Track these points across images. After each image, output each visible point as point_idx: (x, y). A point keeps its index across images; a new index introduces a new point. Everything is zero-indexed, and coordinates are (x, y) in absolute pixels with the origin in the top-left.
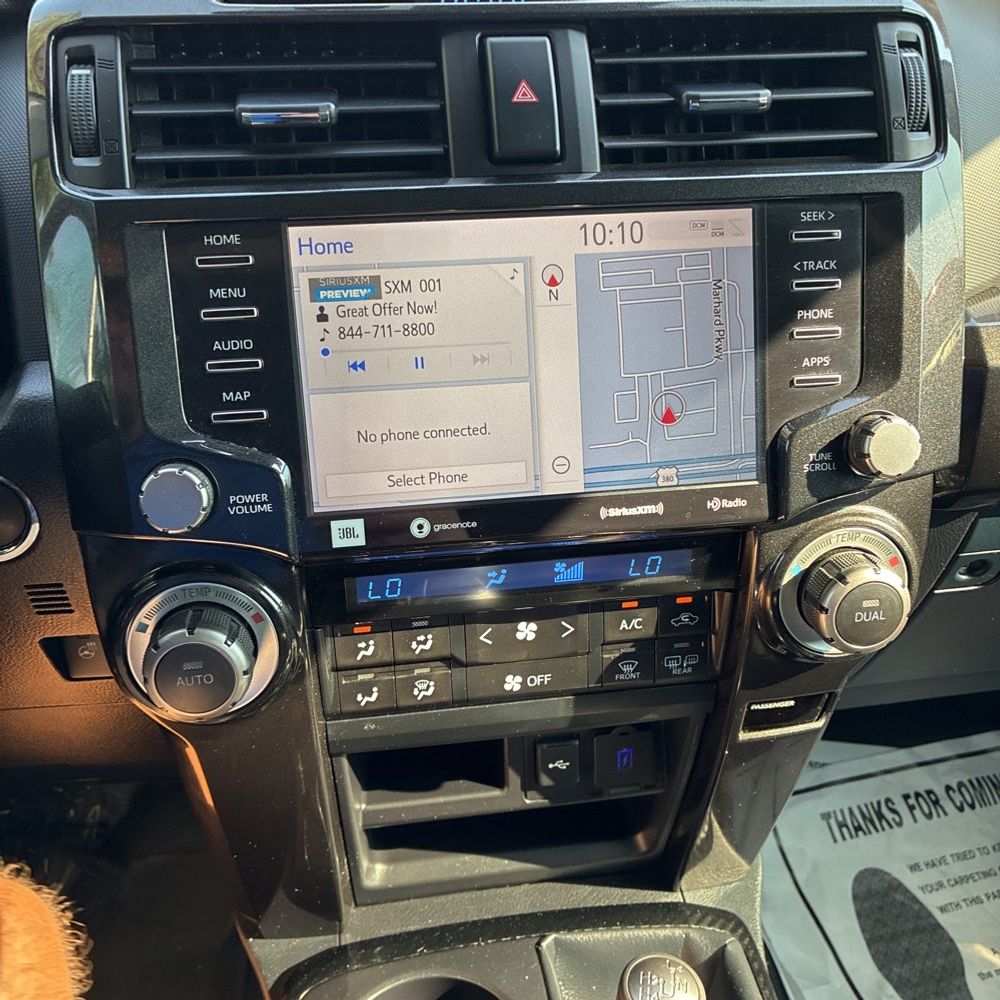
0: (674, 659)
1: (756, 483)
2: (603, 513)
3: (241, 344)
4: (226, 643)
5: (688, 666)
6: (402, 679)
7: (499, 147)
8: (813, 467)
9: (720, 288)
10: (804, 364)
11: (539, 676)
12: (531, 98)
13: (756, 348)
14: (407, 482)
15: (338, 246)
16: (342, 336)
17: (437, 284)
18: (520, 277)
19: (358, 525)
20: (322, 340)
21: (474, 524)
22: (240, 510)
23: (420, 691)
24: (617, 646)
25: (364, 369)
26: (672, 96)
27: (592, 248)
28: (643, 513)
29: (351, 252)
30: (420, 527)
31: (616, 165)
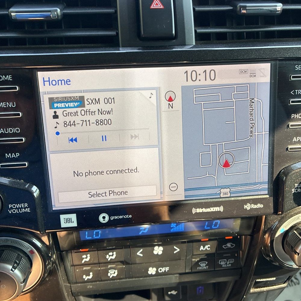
0: (223, 261)
1: (268, 196)
2: (194, 211)
3: (14, 130)
4: (12, 270)
5: (229, 263)
6: (103, 269)
7: (144, 33)
8: (297, 190)
9: (253, 102)
10: (294, 140)
11: (164, 268)
12: (160, 6)
13: (269, 132)
14: (98, 195)
15: (63, 82)
16: (66, 125)
17: (113, 100)
18: (154, 97)
19: (74, 217)
20: (56, 127)
21: (130, 216)
22: (14, 211)
23: (111, 274)
24: (199, 256)
25: (76, 141)
26: (232, 7)
27: (190, 83)
28: (213, 211)
29: (70, 84)
30: (104, 218)
31: (203, 42)
